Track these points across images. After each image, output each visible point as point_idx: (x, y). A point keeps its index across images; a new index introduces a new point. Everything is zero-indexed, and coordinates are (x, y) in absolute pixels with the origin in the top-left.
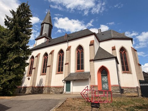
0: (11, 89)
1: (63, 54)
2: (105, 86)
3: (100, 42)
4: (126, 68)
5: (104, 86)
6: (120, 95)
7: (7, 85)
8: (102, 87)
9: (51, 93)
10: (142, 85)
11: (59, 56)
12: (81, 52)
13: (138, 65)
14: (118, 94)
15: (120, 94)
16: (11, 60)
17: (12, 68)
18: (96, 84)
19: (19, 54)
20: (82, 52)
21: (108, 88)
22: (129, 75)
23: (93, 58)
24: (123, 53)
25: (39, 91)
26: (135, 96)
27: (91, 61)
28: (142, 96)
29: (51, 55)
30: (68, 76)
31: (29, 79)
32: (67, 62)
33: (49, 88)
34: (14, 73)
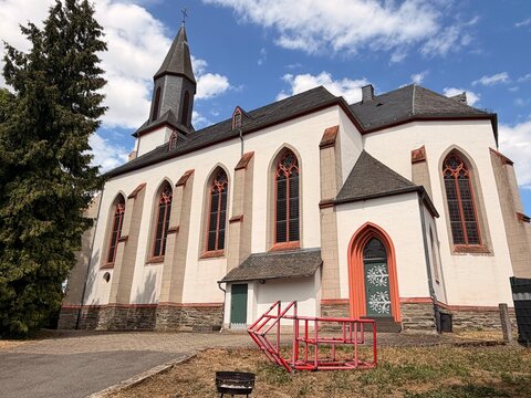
0: (24, 312)
1: (226, 185)
2: (379, 304)
3: (364, 133)
4: (468, 234)
5: (374, 302)
6: (433, 336)
7: (9, 301)
8: (368, 305)
9: (184, 328)
10: (521, 297)
11: (213, 193)
12: (290, 176)
13: (519, 219)
14: (428, 332)
15: (435, 332)
16: (19, 206)
17: (22, 237)
18: (344, 294)
19: (49, 186)
20: (295, 173)
21: (390, 311)
22: (481, 259)
23: (333, 195)
24: (456, 175)
25: (140, 321)
26: (489, 344)
27: (323, 205)
28: (521, 341)
29: (182, 187)
30: (241, 267)
31: (107, 277)
32: (239, 213)
33: (176, 310)
34: (31, 257)
